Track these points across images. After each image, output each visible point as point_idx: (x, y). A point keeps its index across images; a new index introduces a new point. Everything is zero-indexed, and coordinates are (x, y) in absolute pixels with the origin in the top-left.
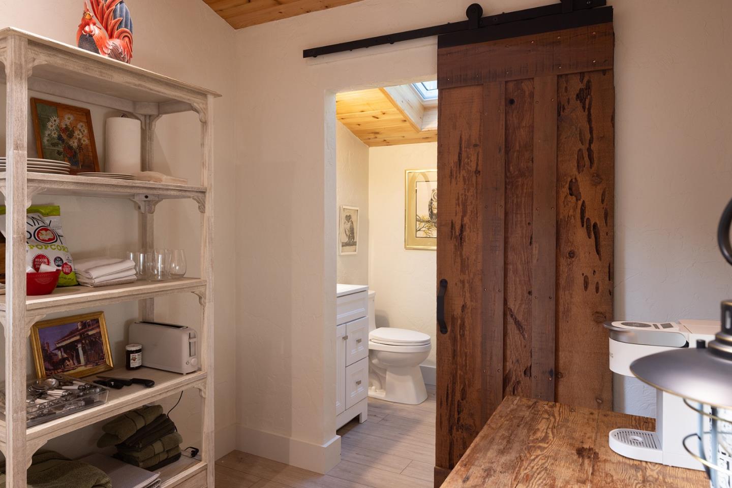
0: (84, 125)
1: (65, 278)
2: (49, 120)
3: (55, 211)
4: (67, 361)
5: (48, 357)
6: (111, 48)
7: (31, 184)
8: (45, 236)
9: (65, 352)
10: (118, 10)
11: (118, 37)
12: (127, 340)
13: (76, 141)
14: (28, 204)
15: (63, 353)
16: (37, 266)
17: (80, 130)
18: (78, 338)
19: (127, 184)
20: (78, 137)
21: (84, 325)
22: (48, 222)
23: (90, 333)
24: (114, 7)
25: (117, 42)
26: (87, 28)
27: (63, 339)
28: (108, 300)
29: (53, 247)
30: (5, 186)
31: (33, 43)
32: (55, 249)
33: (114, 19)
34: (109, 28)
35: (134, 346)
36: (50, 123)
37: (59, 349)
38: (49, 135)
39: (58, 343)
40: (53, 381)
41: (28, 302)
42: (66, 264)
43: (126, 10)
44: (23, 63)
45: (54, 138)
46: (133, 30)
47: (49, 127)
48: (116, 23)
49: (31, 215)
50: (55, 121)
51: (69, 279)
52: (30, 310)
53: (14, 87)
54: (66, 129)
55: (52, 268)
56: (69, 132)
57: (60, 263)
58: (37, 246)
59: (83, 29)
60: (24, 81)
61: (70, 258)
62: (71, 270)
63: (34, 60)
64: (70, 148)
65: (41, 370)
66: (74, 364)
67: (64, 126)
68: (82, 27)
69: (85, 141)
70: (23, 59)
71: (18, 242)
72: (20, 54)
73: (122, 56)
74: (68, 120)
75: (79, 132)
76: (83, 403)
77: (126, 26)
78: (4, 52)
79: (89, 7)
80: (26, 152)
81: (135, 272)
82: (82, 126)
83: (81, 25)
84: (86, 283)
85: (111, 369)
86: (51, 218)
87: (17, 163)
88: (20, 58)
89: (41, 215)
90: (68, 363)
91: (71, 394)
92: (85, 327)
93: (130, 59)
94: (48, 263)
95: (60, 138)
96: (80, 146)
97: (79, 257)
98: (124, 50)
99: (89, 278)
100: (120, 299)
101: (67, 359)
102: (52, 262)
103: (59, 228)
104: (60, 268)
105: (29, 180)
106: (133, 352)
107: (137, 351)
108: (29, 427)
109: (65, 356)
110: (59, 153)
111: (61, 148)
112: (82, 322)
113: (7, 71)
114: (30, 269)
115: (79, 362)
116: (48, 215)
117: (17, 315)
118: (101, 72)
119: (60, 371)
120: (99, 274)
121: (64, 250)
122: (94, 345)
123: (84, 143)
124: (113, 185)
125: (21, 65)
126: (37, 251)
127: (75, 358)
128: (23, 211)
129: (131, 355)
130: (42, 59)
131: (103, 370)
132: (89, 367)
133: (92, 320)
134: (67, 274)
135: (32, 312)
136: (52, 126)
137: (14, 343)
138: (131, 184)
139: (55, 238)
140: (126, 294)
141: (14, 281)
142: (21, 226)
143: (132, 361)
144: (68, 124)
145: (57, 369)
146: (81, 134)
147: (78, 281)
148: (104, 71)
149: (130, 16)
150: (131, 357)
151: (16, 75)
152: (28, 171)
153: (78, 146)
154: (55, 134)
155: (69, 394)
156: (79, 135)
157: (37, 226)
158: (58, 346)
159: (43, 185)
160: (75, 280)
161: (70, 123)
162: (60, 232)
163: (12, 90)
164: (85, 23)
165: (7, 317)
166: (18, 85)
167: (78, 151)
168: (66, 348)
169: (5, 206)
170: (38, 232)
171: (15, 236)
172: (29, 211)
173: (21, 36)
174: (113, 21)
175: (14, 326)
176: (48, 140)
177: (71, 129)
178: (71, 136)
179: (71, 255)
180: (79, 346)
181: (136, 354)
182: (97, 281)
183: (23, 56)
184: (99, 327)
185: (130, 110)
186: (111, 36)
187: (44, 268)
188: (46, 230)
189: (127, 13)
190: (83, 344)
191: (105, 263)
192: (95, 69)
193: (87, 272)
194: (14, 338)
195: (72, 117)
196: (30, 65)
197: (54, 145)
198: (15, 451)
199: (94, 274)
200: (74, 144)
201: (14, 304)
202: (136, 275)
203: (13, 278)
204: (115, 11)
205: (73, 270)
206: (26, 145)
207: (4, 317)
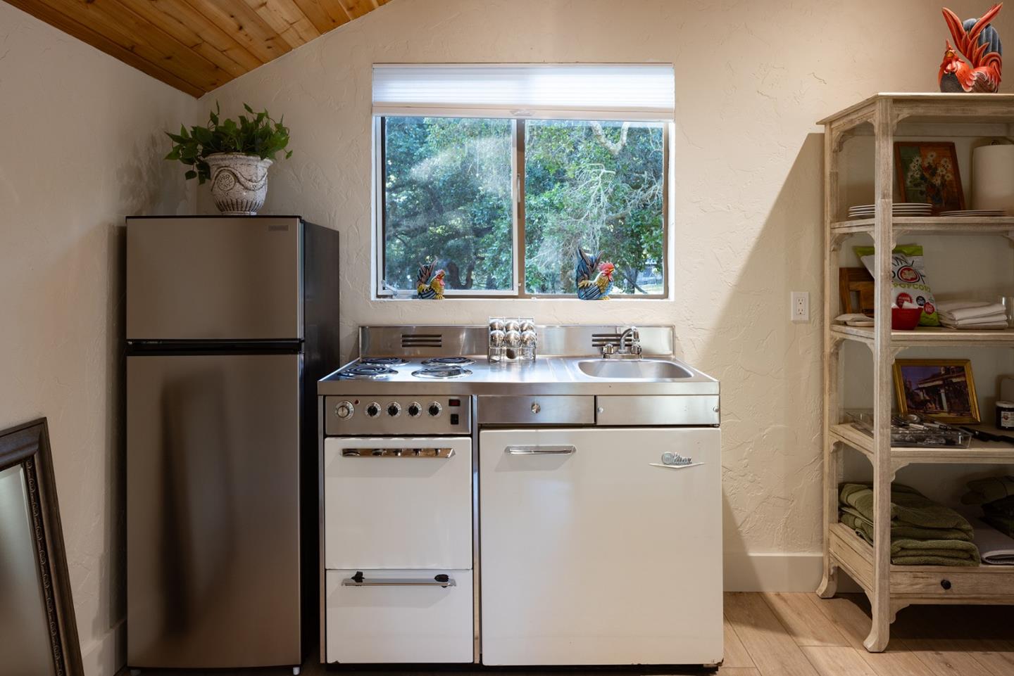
0: (948, 160)
1: (927, 318)
2: (912, 161)
3: (918, 251)
4: (929, 404)
5: (910, 395)
6: (976, 79)
7: (896, 228)
8: (908, 275)
9: (927, 394)
10: (984, 35)
11: (984, 64)
12: (998, 397)
13: (939, 178)
14: (893, 246)
15: (925, 395)
16: (900, 304)
17: (944, 166)
18: (941, 382)
19: (993, 221)
20: (941, 173)
21: (948, 370)
22: (911, 262)
23: (954, 380)
24: (979, 34)
25: (983, 70)
26: (949, 67)
27: (925, 381)
28: (971, 343)
29: (915, 286)
30: (874, 231)
31: (897, 101)
32: (917, 288)
33: (979, 46)
34: (974, 57)
35: (1005, 403)
36: (913, 164)
37: (921, 389)
38: (911, 176)
39: (920, 384)
40: (915, 418)
41: (893, 334)
42: (928, 303)
43: (994, 32)
44: (889, 122)
45: (917, 179)
46: (1002, 51)
47: (913, 169)
48: (982, 50)
49: (896, 255)
50: (917, 161)
51: (932, 319)
52: (895, 340)
53: (882, 144)
54: (930, 167)
55: (915, 306)
56: (932, 170)
57: (922, 302)
58: (900, 285)
59: (945, 69)
60: (889, 137)
61: (933, 299)
62: (933, 310)
63: (898, 115)
64: (933, 186)
65: (903, 407)
66: (936, 408)
67: (927, 165)
68: (944, 66)
69: (949, 177)
70: (889, 118)
71: (884, 279)
72: (887, 114)
73: (989, 84)
74: (931, 157)
75: (942, 168)
76: (944, 442)
77: (993, 50)
78: (873, 114)
79: (952, 44)
80: (891, 200)
81: (1006, 318)
82: (946, 162)
83: (943, 64)
84: (947, 324)
85: (977, 424)
86: (914, 258)
87: (884, 210)
88: (886, 118)
89: (904, 256)
90: (930, 406)
91: (932, 430)
92: (949, 373)
93: (998, 84)
94: (911, 301)
95: (922, 177)
96: (943, 184)
97: (940, 298)
98: (991, 77)
99: (951, 320)
100: (984, 343)
101: (929, 401)
102: (915, 301)
103: (922, 268)
104: (923, 307)
105: (894, 225)
106: (1005, 409)
107: (1010, 410)
108: (892, 446)
109: (928, 398)
110: (922, 193)
111: (923, 188)
112: (945, 367)
113: (876, 131)
114: (894, 305)
115: (942, 407)
116: (910, 255)
117: (884, 343)
118: (963, 110)
119: (921, 411)
120: (963, 316)
121: (926, 290)
122: (959, 395)
123: (948, 179)
124: (977, 224)
125: (887, 124)
126: (901, 290)
127: (937, 402)
128: (889, 252)
129: (1003, 412)
130: (905, 113)
131: (968, 422)
132: (952, 415)
133: (956, 367)
134: (929, 313)
135: (897, 343)
136: (914, 167)
137: (881, 367)
138: (998, 221)
139: (917, 278)
140: (992, 339)
141: (881, 313)
142: (887, 265)
143: (1003, 420)
144: (931, 162)
145: (918, 409)
146: (944, 171)
147: (940, 323)
148: (966, 108)
149: (998, 36)
150: (1002, 415)
151: (883, 134)
152: (894, 216)
153: (942, 183)
154: (917, 174)
155: (930, 430)
156: (942, 171)
157: (901, 266)
158: (920, 386)
159: (906, 228)
160: (937, 320)
161: (933, 161)
162: (922, 272)
163: (880, 146)
164: (948, 61)
165: (876, 343)
166: (885, 142)
167: (941, 188)
168: (928, 390)
169: (873, 247)
170: (902, 271)
171: (883, 274)
172: (894, 252)
173: (887, 98)
174: (978, 49)
175: (881, 352)
176: (910, 182)
177: (934, 167)
178: (934, 174)
179: (934, 295)
180: (942, 391)
181: (1009, 413)
182: (960, 323)
183: (889, 115)
184: (964, 375)
185: (1003, 134)
186: (976, 66)
187: (907, 305)
188: (909, 270)
189: (994, 34)
190: (946, 390)
191: (968, 306)
192: (957, 108)
193: (949, 313)
194: (881, 362)
195: (935, 154)
196: (895, 121)
197: (916, 185)
198: (882, 462)
199: (957, 315)
200: (937, 181)
201: (881, 333)
202: (1007, 321)
203: (881, 310)
204: (980, 38)
205: (935, 310)
206: (891, 193)
207: (873, 344)
